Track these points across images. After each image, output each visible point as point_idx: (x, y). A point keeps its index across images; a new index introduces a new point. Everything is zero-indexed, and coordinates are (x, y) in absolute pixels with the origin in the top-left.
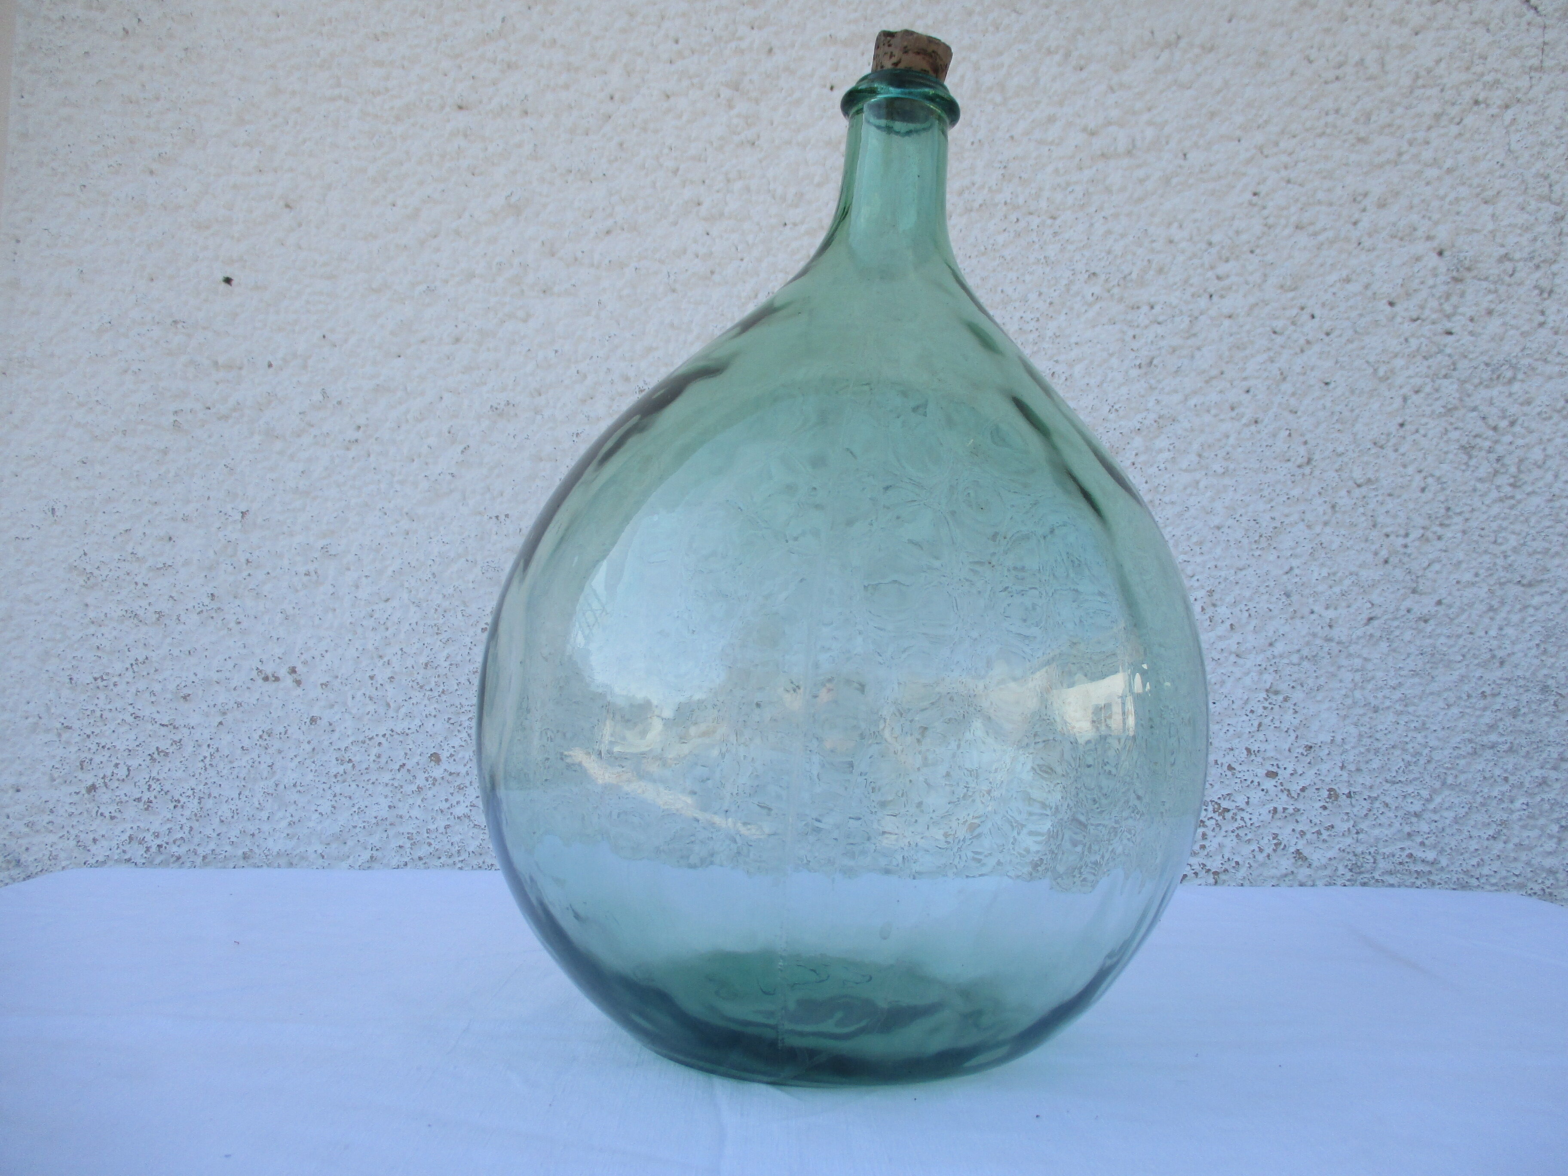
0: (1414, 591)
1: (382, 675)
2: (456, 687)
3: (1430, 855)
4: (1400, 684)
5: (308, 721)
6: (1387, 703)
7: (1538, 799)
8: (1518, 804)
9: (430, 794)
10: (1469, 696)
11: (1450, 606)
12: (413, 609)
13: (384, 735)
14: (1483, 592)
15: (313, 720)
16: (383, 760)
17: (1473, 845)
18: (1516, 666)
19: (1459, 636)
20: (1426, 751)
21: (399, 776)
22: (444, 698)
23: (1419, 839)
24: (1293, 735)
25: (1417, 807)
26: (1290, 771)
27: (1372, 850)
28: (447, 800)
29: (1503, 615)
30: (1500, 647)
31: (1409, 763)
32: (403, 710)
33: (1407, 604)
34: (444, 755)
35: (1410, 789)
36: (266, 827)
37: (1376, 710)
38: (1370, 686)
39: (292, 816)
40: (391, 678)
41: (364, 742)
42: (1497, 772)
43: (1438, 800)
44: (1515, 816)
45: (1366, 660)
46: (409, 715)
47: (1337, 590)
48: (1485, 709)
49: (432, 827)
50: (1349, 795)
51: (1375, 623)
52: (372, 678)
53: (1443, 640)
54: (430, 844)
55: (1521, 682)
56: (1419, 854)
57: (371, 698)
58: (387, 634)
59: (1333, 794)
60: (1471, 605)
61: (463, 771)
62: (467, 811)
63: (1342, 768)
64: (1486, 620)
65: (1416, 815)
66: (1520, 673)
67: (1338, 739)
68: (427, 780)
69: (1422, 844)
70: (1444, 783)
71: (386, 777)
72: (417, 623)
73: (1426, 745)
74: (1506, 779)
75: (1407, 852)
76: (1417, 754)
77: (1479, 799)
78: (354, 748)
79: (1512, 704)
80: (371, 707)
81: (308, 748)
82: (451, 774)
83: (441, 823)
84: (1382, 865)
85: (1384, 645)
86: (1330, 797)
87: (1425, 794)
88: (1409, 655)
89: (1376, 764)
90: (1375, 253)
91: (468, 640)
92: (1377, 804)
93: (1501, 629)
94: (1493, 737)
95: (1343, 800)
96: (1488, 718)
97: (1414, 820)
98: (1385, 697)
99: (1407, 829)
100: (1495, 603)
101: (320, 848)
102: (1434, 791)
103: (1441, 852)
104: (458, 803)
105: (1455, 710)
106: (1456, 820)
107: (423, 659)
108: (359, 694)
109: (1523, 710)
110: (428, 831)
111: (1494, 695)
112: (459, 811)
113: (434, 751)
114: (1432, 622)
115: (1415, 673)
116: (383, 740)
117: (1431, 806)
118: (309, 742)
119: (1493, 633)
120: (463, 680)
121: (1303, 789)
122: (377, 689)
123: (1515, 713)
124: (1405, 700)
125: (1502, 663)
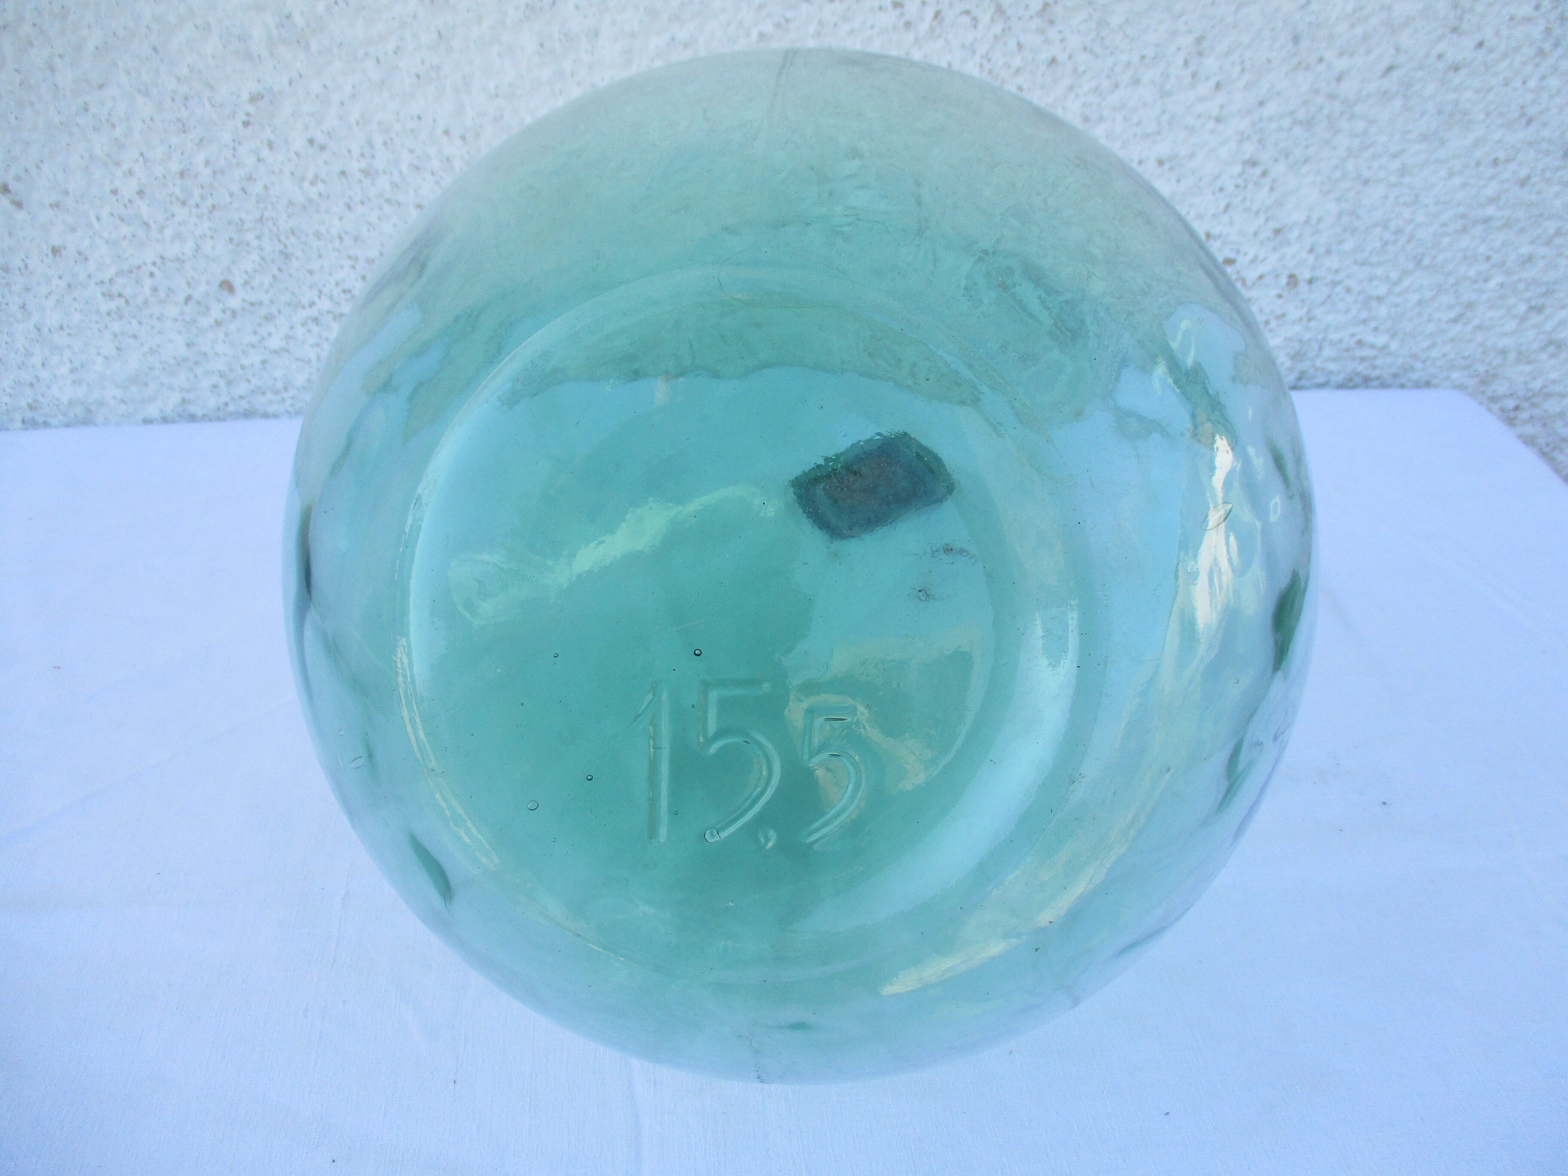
0: (1455, 30)
1: (128, 189)
2: (228, 199)
3: (1381, 340)
4: (1403, 151)
5: (50, 252)
6: (1382, 174)
7: (1515, 278)
8: (1492, 284)
9: (233, 327)
10: (1478, 164)
11: (1491, 50)
12: (140, 99)
13: (154, 264)
14: (1537, 31)
15: (56, 251)
16: (162, 293)
17: (1431, 328)
18: (1545, 125)
19: (1489, 90)
20: (1409, 228)
21: (187, 309)
22: (216, 214)
23: (1373, 324)
24: (1262, 218)
25: (1382, 290)
26: (1250, 256)
27: (1320, 337)
28: (255, 333)
29: (1551, 61)
30: (1534, 102)
31: (1386, 243)
32: (168, 233)
33: (1440, 47)
34: (237, 282)
35: (1379, 272)
36: (44, 374)
37: (1366, 182)
38: (1367, 155)
39: (71, 361)
40: (141, 193)
41: (131, 272)
42: (1482, 249)
43: (1406, 283)
44: (1484, 297)
45: (1371, 122)
46: (178, 237)
47: (1359, 31)
48: (1492, 178)
49: (246, 362)
50: (1310, 281)
51: (1395, 75)
52: (115, 192)
53: (1469, 94)
54: (249, 381)
55: (1544, 146)
56: (1370, 339)
57: (122, 220)
58: (118, 132)
59: (1293, 280)
60: (1517, 49)
61: (265, 298)
62: (283, 344)
63: (1311, 250)
64: (1529, 68)
65: (1379, 299)
66: (1546, 133)
67: (1315, 216)
68: (224, 311)
69: (1376, 329)
70: (1418, 263)
71: (172, 311)
72: (152, 120)
73: (1410, 221)
74: (1488, 258)
75: (1357, 338)
76: (1399, 231)
77: (1451, 280)
78: (120, 281)
79: (1524, 173)
80: (125, 230)
81: (63, 284)
82: (252, 304)
83: (255, 358)
84: (1328, 352)
85: (1397, 103)
86: (1288, 284)
87: (1394, 276)
88: (1423, 114)
89: (1348, 246)
91: (227, 137)
92: (1339, 289)
93: (1543, 78)
94: (1490, 211)
95: (1303, 287)
96: (1491, 190)
97: (1374, 304)
98: (1380, 167)
99: (1364, 315)
100: (1547, 46)
101: (119, 393)
102: (1405, 273)
103: (1393, 336)
104: (270, 334)
105: (1457, 181)
106: (1420, 303)
107: (175, 167)
108: (105, 214)
109: (1534, 180)
110: (243, 367)
111: (1507, 161)
112: (275, 343)
113: (222, 278)
114: (1463, 72)
115: (1425, 137)
116: (155, 270)
117: (1397, 289)
118: (61, 278)
119: (1532, 84)
120: (235, 188)
121: (1261, 277)
122: (125, 206)
123: (1523, 183)
124: (1403, 171)
125: (1529, 122)
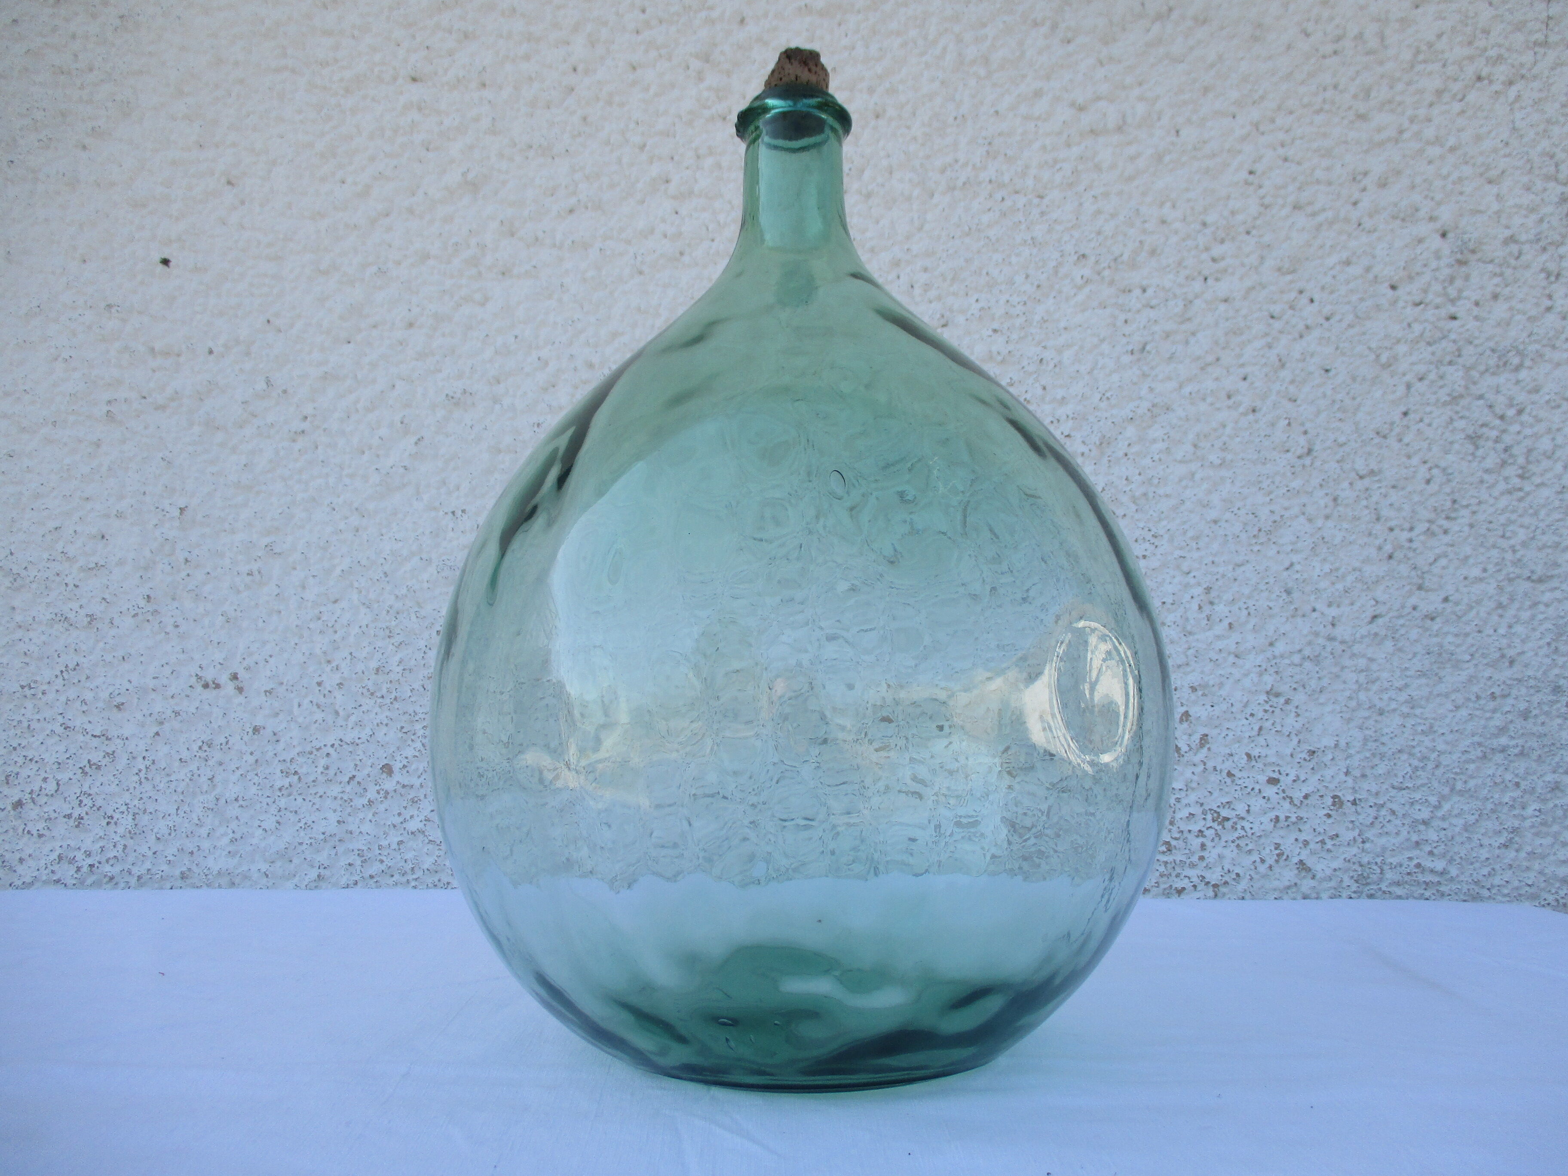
0: (1420, 588)
1: (331, 680)
2: (409, 694)
3: (1440, 865)
4: (1406, 686)
5: (250, 731)
6: (1393, 705)
7: (1550, 805)
8: (1530, 811)
9: (382, 808)
10: (1478, 697)
11: (1457, 604)
12: (363, 610)
13: (333, 746)
14: (1491, 589)
15: (256, 730)
16: (331, 772)
17: (1484, 854)
18: (1526, 666)
19: (1467, 635)
20: (1434, 756)
21: (348, 789)
22: (396, 705)
23: (1428, 848)
24: (1295, 740)
25: (1425, 814)
26: (1292, 777)
27: (1379, 860)
28: (399, 814)
29: (1511, 612)
30: (1509, 646)
31: (1416, 769)
32: (353, 719)
33: (1413, 601)
34: (397, 766)
35: (1417, 796)
36: (206, 845)
37: (1381, 713)
38: (1375, 687)
39: (233, 832)
40: (340, 685)
41: (311, 753)
42: (1508, 776)
43: (1446, 806)
44: (1528, 823)
45: (1371, 660)
46: (359, 724)
47: (1340, 586)
48: (1494, 711)
49: (384, 843)
50: (1354, 803)
51: (1380, 621)
52: (319, 684)
53: (1450, 638)
54: (382, 861)
55: (1532, 682)
56: (1428, 863)
57: (318, 706)
58: (337, 637)
59: (1337, 801)
60: (1479, 602)
61: (417, 782)
62: (421, 826)
63: (1347, 773)
64: (1495, 618)
65: (1425, 823)
66: (1530, 673)
67: (1342, 743)
68: (378, 793)
69: (1431, 853)
70: (1452, 789)
71: (335, 790)
72: (367, 626)
73: (1433, 750)
74: (1517, 785)
75: (1415, 862)
76: (1424, 758)
77: (1489, 806)
78: (301, 760)
79: (1523, 706)
80: (319, 716)
81: (251, 759)
82: (404, 786)
83: (394, 838)
84: (1389, 875)
85: (1389, 645)
86: (1334, 804)
87: (1433, 800)
88: (1415, 655)
89: (1381, 769)
90: (1376, 234)
91: (422, 644)
92: (1383, 812)
93: (1510, 627)
94: (1503, 740)
95: (1348, 808)
96: (1498, 721)
97: (1422, 827)
98: (1391, 699)
99: (1415, 838)
100: (1504, 600)
101: (264, 867)
102: (1443, 798)
103: (1451, 861)
104: (412, 817)
105: (1463, 713)
106: (1466, 828)
107: (374, 664)
108: (306, 702)
109: (1534, 712)
110: (380, 847)
111: (1505, 696)
112: (413, 825)
113: (386, 762)
114: (1438, 620)
115: (1422, 674)
116: (331, 751)
117: (1440, 814)
118: (252, 754)
119: (1502, 631)
120: (417, 685)
121: (1306, 797)
122: (324, 696)
123: (1525, 715)
124: (1412, 703)
125: (1512, 663)
